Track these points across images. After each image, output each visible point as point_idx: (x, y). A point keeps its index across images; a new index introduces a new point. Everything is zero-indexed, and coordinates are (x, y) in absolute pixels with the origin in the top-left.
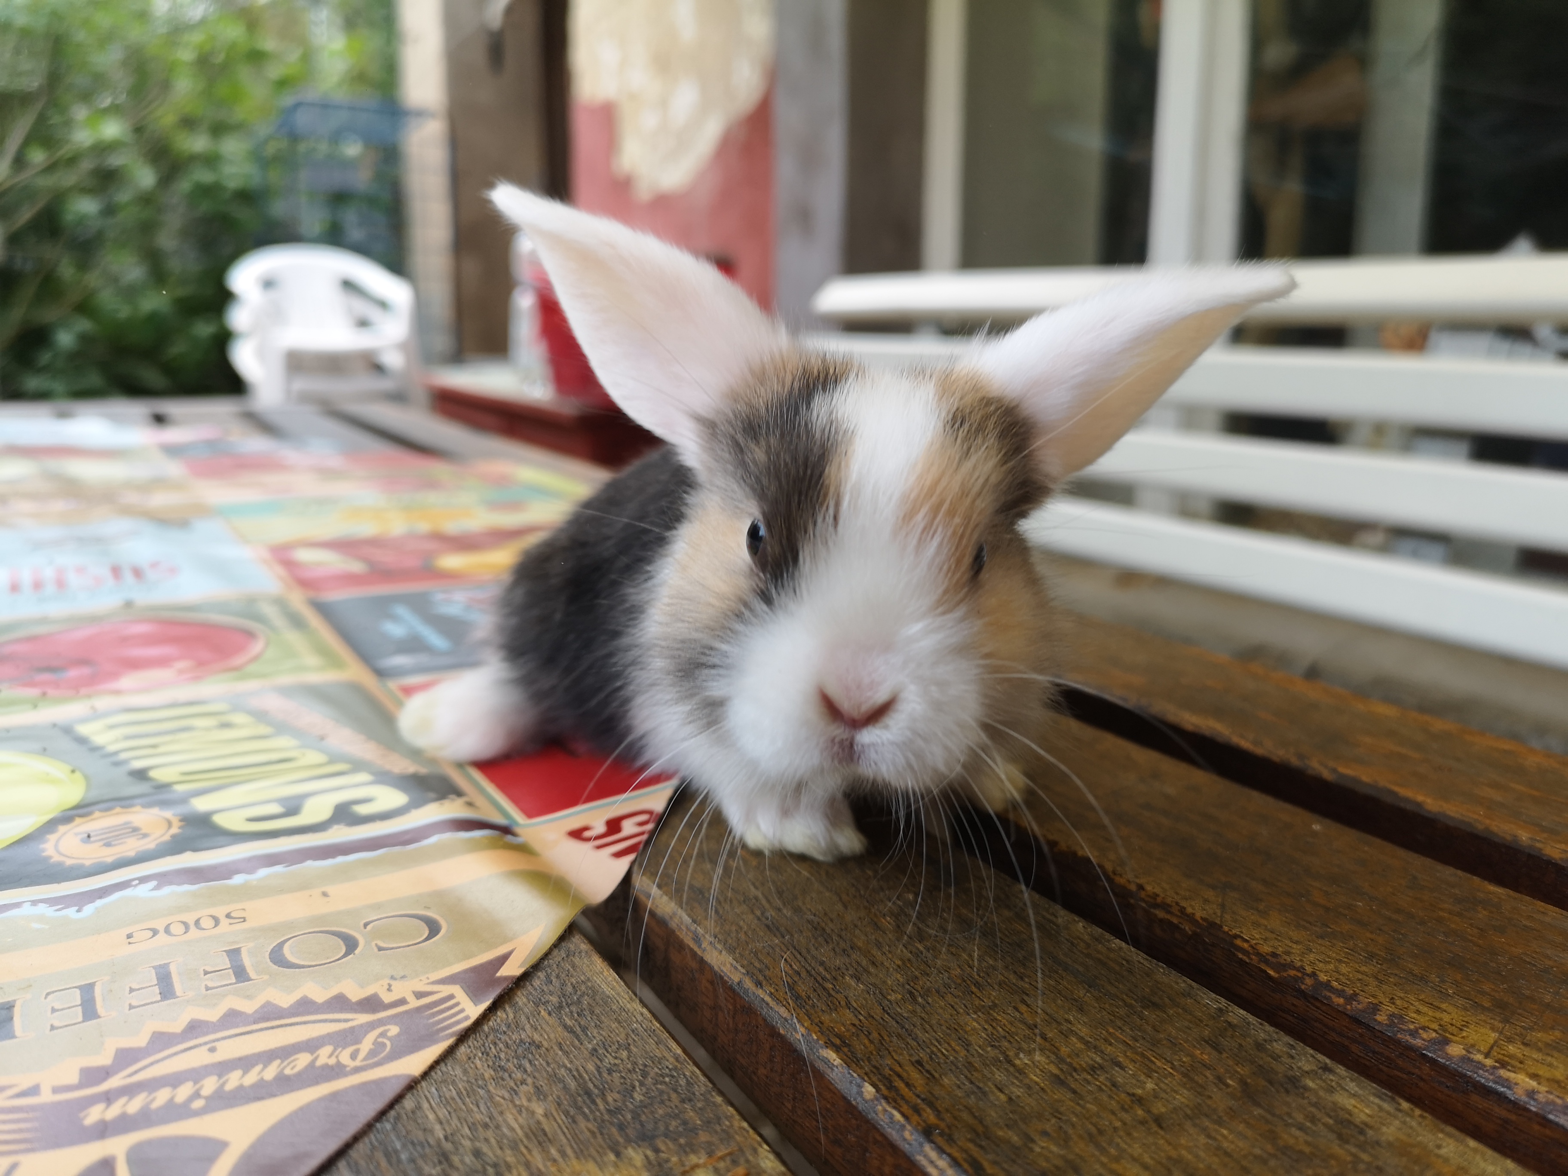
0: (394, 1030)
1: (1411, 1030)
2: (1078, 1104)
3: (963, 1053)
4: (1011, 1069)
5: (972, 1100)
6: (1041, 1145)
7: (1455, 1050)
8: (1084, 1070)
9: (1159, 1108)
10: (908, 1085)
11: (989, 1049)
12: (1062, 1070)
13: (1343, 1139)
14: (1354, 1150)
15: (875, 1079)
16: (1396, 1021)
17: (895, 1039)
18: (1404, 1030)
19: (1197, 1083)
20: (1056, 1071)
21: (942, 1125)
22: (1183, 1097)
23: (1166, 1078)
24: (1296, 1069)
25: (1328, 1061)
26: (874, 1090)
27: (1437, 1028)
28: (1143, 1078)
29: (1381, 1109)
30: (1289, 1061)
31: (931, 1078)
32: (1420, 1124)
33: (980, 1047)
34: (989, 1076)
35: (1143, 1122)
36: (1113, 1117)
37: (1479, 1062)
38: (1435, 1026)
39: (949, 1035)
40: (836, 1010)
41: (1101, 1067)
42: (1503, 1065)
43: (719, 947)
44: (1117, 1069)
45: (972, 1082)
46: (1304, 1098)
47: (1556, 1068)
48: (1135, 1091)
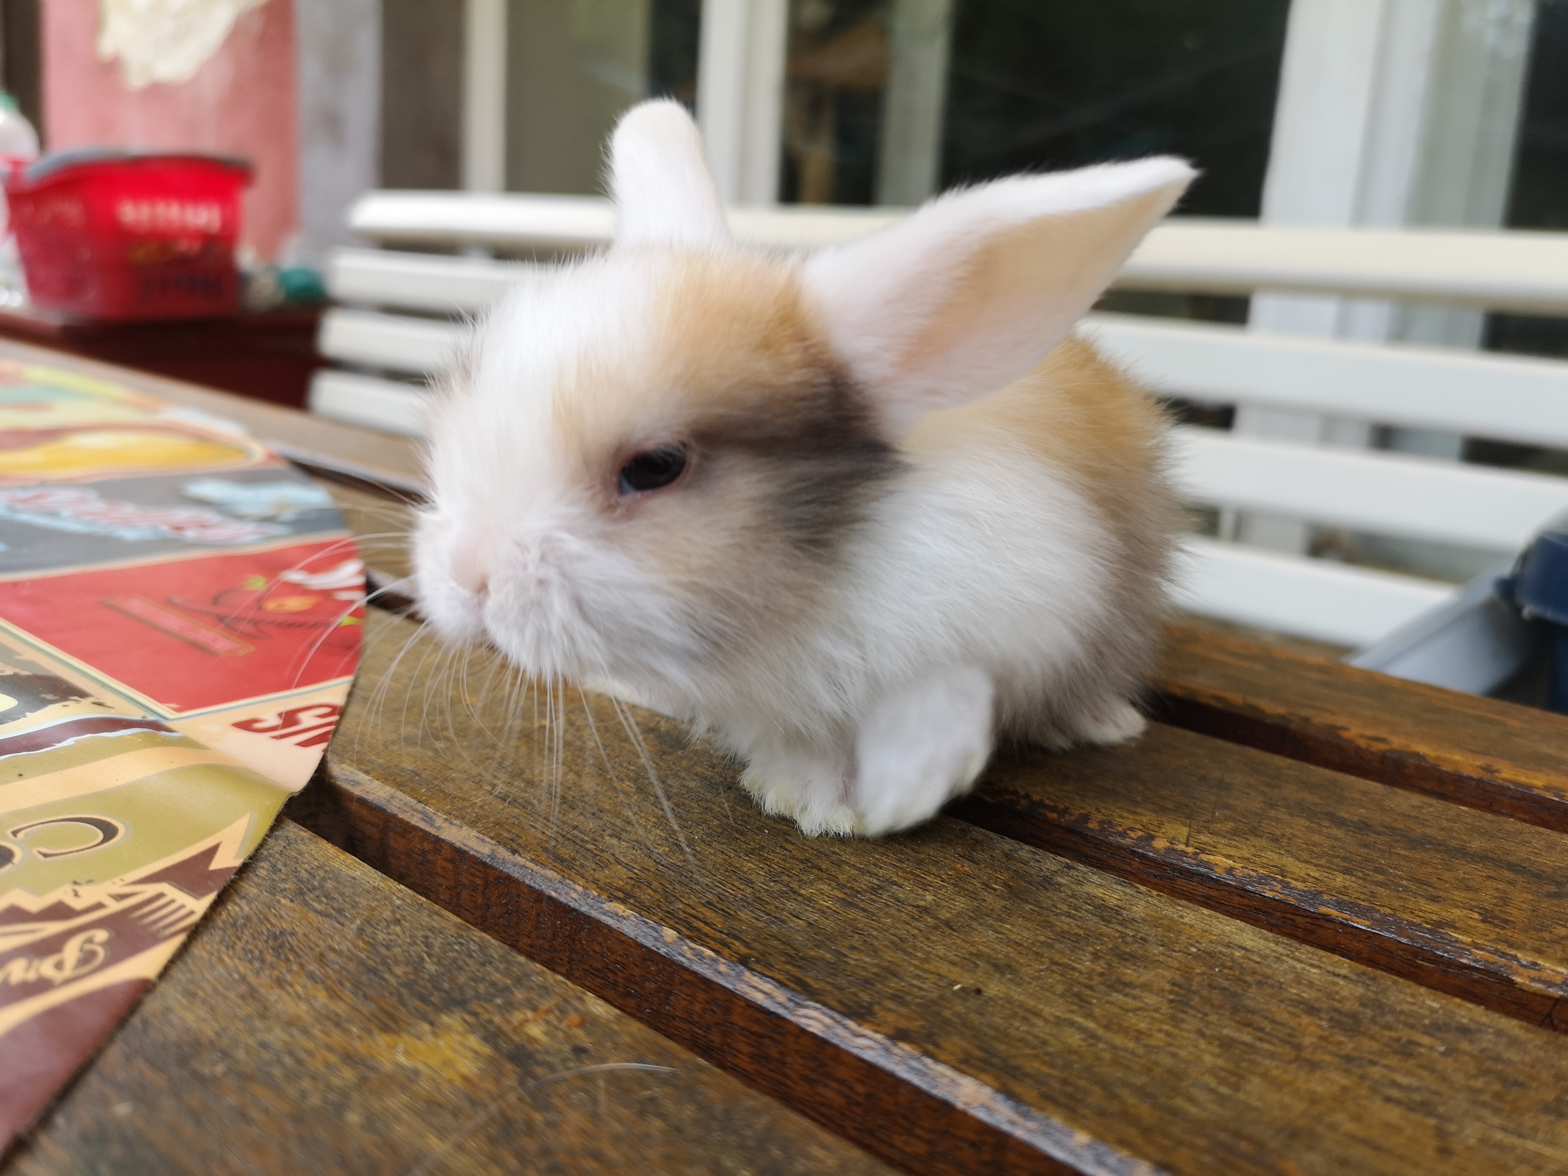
0: (101, 935)
1: (1120, 832)
2: (873, 920)
3: (749, 890)
4: (800, 899)
5: (774, 928)
6: (853, 957)
7: (1160, 844)
8: (866, 891)
9: (945, 915)
10: (706, 923)
11: (772, 884)
12: (846, 894)
13: (1107, 921)
14: (1119, 928)
15: (672, 922)
16: (1106, 826)
17: (677, 886)
18: (1114, 833)
19: (968, 890)
20: (841, 896)
21: (755, 954)
22: (961, 903)
23: (941, 890)
24: (1045, 870)
25: (1068, 861)
26: (675, 932)
27: (1141, 827)
28: (920, 891)
29: (1126, 894)
30: (1037, 864)
31: (727, 915)
32: (1160, 901)
33: (762, 883)
34: (782, 906)
35: (936, 928)
36: (908, 927)
37: (1182, 851)
38: (1138, 826)
39: (730, 877)
40: (607, 867)
41: (881, 887)
42: (1203, 851)
43: (457, 822)
44: (894, 887)
45: (768, 914)
46: (1061, 892)
47: (1242, 849)
48: (918, 904)
